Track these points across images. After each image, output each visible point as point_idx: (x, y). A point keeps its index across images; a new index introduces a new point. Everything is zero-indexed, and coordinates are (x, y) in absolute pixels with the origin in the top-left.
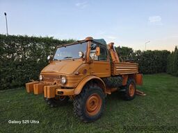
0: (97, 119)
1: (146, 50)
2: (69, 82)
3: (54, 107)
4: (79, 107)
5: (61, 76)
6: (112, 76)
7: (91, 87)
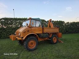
1: (72, 22)
3: (21, 45)
4: (25, 45)
6: (43, 33)
7: (31, 37)
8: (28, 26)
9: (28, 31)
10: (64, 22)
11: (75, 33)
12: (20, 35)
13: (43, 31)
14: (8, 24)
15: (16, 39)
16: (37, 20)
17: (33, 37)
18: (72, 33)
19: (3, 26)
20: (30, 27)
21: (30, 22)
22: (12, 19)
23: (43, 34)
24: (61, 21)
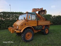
0: (30, 41)
2: (19, 28)
4: (23, 36)
5: (17, 26)
7: (28, 30)
8: (25, 20)
9: (25, 24)
10: (51, 15)
11: (59, 24)
12: (18, 28)
13: (38, 24)
14: (6, 17)
15: (15, 31)
16: (33, 14)
17: (30, 30)
18: (58, 24)
19: (2, 19)
20: (27, 20)
21: (27, 16)
22: (9, 13)
23: (37, 26)
24: (49, 15)
